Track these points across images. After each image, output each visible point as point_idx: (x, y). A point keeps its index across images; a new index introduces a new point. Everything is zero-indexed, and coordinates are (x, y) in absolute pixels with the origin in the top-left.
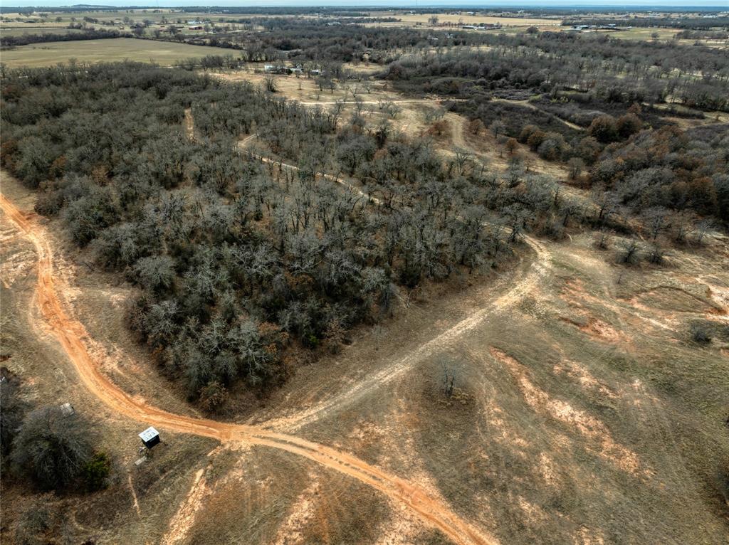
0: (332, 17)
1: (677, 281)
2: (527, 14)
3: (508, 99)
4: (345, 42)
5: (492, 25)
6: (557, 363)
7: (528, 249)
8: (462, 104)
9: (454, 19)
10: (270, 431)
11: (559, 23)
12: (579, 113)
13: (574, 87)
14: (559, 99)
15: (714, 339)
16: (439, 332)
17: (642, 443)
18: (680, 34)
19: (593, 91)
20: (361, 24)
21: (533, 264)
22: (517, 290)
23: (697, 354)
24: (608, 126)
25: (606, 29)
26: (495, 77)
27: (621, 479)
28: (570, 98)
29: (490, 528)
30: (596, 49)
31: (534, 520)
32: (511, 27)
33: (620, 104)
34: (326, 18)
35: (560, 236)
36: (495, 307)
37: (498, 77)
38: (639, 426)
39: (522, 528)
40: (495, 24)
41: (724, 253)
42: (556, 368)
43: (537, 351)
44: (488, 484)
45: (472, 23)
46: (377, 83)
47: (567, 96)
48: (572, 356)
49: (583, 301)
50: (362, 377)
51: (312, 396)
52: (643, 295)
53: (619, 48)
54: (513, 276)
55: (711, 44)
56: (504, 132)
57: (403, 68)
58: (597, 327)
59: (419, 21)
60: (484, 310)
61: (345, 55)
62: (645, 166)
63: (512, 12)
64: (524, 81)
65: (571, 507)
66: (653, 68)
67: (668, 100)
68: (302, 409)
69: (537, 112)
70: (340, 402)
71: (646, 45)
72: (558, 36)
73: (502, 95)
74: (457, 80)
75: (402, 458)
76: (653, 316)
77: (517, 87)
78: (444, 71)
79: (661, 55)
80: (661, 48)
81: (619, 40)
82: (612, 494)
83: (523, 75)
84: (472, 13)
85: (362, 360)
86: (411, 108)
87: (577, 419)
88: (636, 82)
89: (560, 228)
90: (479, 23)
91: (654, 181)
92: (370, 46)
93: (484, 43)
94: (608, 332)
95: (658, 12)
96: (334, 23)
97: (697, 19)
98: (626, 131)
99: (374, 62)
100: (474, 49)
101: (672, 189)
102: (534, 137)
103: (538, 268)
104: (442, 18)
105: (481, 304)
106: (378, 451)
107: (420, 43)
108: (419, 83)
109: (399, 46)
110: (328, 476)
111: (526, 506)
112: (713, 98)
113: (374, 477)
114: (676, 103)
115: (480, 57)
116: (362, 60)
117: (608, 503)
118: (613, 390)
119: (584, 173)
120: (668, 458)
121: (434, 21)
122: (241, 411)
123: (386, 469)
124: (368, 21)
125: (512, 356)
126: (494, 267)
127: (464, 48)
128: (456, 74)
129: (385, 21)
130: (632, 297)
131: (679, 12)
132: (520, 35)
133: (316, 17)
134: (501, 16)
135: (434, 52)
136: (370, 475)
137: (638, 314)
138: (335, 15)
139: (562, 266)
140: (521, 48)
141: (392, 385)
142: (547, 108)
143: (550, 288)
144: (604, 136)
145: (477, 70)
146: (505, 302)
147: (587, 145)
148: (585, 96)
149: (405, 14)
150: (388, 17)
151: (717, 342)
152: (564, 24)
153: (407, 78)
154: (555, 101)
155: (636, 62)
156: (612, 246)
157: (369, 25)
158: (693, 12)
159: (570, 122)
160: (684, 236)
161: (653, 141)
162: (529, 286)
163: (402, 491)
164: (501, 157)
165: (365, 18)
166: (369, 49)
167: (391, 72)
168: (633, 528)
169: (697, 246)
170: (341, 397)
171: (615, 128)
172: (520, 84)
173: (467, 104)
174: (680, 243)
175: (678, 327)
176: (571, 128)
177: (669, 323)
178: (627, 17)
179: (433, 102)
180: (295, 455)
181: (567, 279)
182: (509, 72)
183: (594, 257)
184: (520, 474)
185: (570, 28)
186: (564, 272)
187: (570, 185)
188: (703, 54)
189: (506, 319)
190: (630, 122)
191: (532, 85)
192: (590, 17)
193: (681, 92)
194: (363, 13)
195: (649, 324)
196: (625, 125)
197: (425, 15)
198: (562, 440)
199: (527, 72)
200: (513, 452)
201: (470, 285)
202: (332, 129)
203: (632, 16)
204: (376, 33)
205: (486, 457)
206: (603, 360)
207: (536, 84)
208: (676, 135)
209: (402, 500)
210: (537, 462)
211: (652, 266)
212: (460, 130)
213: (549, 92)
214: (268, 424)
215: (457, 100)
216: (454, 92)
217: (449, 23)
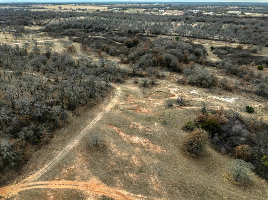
0: (15, 7)
1: (160, 89)
2: (95, 5)
3: (94, 36)
4: (23, 17)
5: (83, 9)
6: (130, 124)
7: (112, 88)
8: (78, 39)
9: (68, 7)
10: (26, 183)
11: (107, 8)
12: (120, 39)
13: (116, 30)
14: (112, 34)
15: (174, 105)
16: (88, 124)
17: (161, 142)
18: (145, 10)
19: (123, 31)
20: (29, 10)
21: (116, 93)
22: (112, 103)
23: (170, 110)
24: (130, 42)
25: (123, 9)
26: (88, 28)
27: (158, 156)
28: (116, 33)
29: (121, 187)
30: (121, 16)
31: (135, 179)
32: (90, 9)
33: (132, 34)
34: (12, 8)
35: (122, 81)
36: (106, 111)
37: (89, 28)
38: (159, 137)
39: (132, 183)
40: (84, 9)
41: (171, 78)
42: (131, 126)
43: (123, 122)
44: (117, 172)
45: (75, 8)
46: (42, 33)
47: (114, 33)
48: (135, 121)
49: (134, 101)
50: (61, 149)
51: (42, 163)
52: (151, 96)
53: (128, 16)
54: (109, 98)
55: (155, 14)
56: (96, 47)
57: (51, 27)
58: (140, 109)
59: (54, 8)
60: (102, 112)
61: (25, 23)
62: (144, 54)
63: (90, 4)
64: (99, 29)
65: (145, 170)
66: (139, 22)
67: (146, 32)
68: (38, 169)
69: (106, 39)
70: (54, 161)
71: (136, 14)
72: (107, 12)
73: (92, 34)
74: (74, 30)
75: (84, 174)
76: (156, 101)
77: (97, 31)
78: (68, 27)
79: (141, 17)
80: (140, 15)
81: (127, 13)
82: (156, 161)
83: (98, 27)
84: (74, 5)
85: (59, 143)
86: (58, 42)
87: (141, 141)
88: (135, 27)
89: (121, 78)
90: (78, 8)
91: (147, 58)
92: (35, 19)
93: (81, 16)
94: (144, 110)
95: (137, 4)
96: (17, 10)
97: (149, 6)
98: (135, 43)
99: (38, 25)
100: (78, 18)
101: (153, 60)
102: (106, 48)
103: (117, 93)
104: (63, 7)
105: (101, 110)
106: (75, 175)
107: (57, 17)
108: (59, 32)
109: (48, 18)
110: (56, 192)
111: (131, 175)
112: (158, 30)
113: (75, 185)
114: (148, 33)
115: (81, 21)
116: (33, 24)
117: (156, 165)
118: (149, 128)
119: (126, 59)
120: (169, 144)
121: (60, 8)
122: (9, 180)
123: (79, 180)
124: (32, 8)
125: (115, 126)
126: (102, 96)
127: (74, 18)
128: (73, 28)
129: (40, 8)
130: (148, 97)
131: (143, 4)
132: (94, 12)
133: (7, 7)
134: (86, 6)
135: (63, 20)
136: (73, 185)
137: (151, 102)
138: (16, 6)
139: (125, 91)
140: (95, 17)
141: (74, 149)
142: (108, 38)
143: (123, 99)
144: (129, 45)
145: (81, 26)
146: (109, 108)
147: (124, 49)
148: (120, 32)
149: (48, 5)
150: (40, 7)
151: (175, 105)
152: (108, 8)
153: (54, 31)
154: (111, 35)
155: (134, 20)
156: (139, 81)
157: (32, 10)
158: (147, 4)
159: (117, 42)
160: (159, 75)
161: (144, 45)
162: (116, 100)
163: (87, 186)
164: (96, 57)
165: (30, 7)
166: (35, 20)
167: (46, 29)
168: (164, 170)
169: (163, 77)
170: (54, 159)
171: (132, 42)
172: (97, 30)
173: (80, 38)
174: (158, 77)
175: (163, 103)
176: (118, 44)
177: (161, 103)
178: (128, 5)
179: (66, 39)
180: (40, 189)
181: (128, 95)
182: (93, 26)
183: (134, 86)
184: (127, 165)
185: (110, 10)
186: (126, 93)
187: (122, 63)
188: (153, 17)
189: (110, 113)
191: (102, 30)
192: (116, 6)
193: (149, 29)
194: (29, 5)
195: (155, 104)
196: (135, 41)
197: (56, 6)
198: (138, 149)
199: (99, 26)
200: (123, 158)
201: (95, 104)
202: (26, 54)
203: (130, 5)
204: (37, 13)
205: (114, 163)
206: (144, 119)
207: (103, 29)
208: (150, 43)
209: (88, 190)
210: (132, 159)
211: (152, 86)
212: (79, 48)
213: (108, 32)
214: (24, 180)
215: (76, 37)
216: (74, 35)
217: (66, 8)
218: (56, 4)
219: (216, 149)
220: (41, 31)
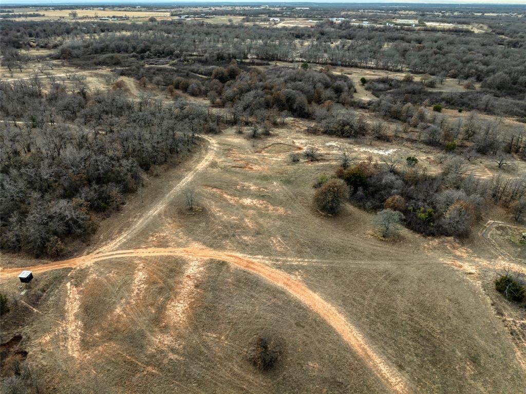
1: (279, 141)
2: (143, 9)
3: (156, 65)
5: (121, 17)
6: (238, 185)
7: (203, 140)
8: (127, 70)
9: (91, 13)
10: (100, 254)
11: (168, 14)
12: (203, 68)
13: (195, 54)
14: (188, 61)
15: (301, 160)
16: (173, 187)
17: (284, 203)
18: (244, 19)
19: (207, 55)
20: (10, 19)
21: (209, 147)
22: (206, 160)
23: (295, 167)
24: (223, 73)
25: (200, 17)
27: (280, 217)
28: (195, 60)
29: (234, 250)
30: (199, 30)
31: (250, 241)
32: (136, 18)
33: (224, 61)
35: (218, 131)
36: (198, 169)
37: (143, 51)
38: (281, 198)
39: (247, 245)
40: (124, 16)
41: (295, 126)
42: (238, 187)
43: (226, 182)
44: (226, 236)
45: (106, 16)
46: (55, 62)
47: (192, 60)
48: (243, 180)
49: (240, 157)
50: (141, 216)
51: (116, 232)
52: (266, 149)
53: (212, 29)
54: (201, 154)
55: (262, 25)
56: (163, 83)
57: (71, 50)
58: (251, 167)
59: (60, 15)
60: (192, 172)
61: (13, 43)
62: (249, 90)
63: (133, 7)
64: (162, 52)
65: (264, 232)
66: (236, 40)
67: (249, 56)
68: (114, 239)
69: (178, 70)
70: (134, 229)
71: (227, 27)
72: (172, 23)
73: (150, 62)
74: (116, 55)
75: (180, 240)
76: (273, 157)
77: (159, 57)
78: (103, 50)
79: (238, 31)
80: (236, 28)
81: (210, 24)
82: (278, 223)
83: (161, 49)
84: (102, 8)
85: (136, 209)
86: (91, 76)
87: (255, 203)
88: (229, 47)
89: (216, 127)
90: (111, 16)
91: (255, 97)
92: (31, 35)
93: (122, 30)
94: (256, 168)
95: (228, 6)
97: (250, 10)
98: (233, 75)
99: (42, 47)
100: (118, 34)
101: (265, 99)
102: (183, 84)
103: (212, 148)
104: (80, 13)
105: (190, 170)
106: (167, 242)
108: (88, 59)
110: (147, 260)
111: (246, 238)
112: (271, 53)
113: (170, 252)
114: (254, 58)
115: (122, 38)
116: (31, 46)
117: (278, 226)
118: (266, 188)
119: (218, 100)
120: (295, 205)
121: (75, 15)
122: (76, 251)
123: (175, 247)
125: (215, 187)
126: (189, 151)
127: (110, 34)
128: (113, 51)
129: (31, 16)
130: (261, 151)
131: (239, 6)
132: (145, 24)
134: (125, 11)
135: (88, 37)
136: (168, 252)
137: (266, 157)
139: (224, 144)
140: (151, 32)
141: (160, 215)
142: (182, 67)
143: (222, 155)
144: (223, 79)
145: (127, 48)
146: (202, 166)
147: (215, 84)
148: (203, 58)
149: (46, 10)
150: (32, 13)
151: (302, 160)
152: (172, 15)
153: (78, 57)
154: (186, 63)
155: (226, 36)
156: (245, 131)
157: (18, 20)
158: (247, 6)
159: (200, 74)
160: (276, 121)
161: (248, 77)
162: (211, 157)
163: (187, 252)
164: (167, 98)
165: (11, 14)
166: (32, 38)
167: (62, 54)
168: (290, 231)
169: (283, 125)
170: (134, 227)
171: (226, 74)
172: (160, 54)
173: (130, 70)
174: (276, 125)
175: (284, 159)
176: (201, 77)
177: (282, 157)
178: (210, 9)
179: (106, 71)
180: (122, 257)
181: (229, 150)
182: (150, 47)
183: (238, 138)
184: (238, 228)
185: (176, 18)
186: (226, 147)
187: (213, 107)
188: (260, 30)
189: (206, 173)
190: (233, 70)
191: (168, 55)
192: (188, 10)
193: (255, 51)
195: (273, 160)
196: (231, 72)
197: (64, 10)
198: (251, 212)
199: (163, 47)
200: (232, 222)
201: (180, 162)
203: (213, 9)
205: (221, 227)
206: (257, 178)
207: (170, 54)
208: (259, 74)
209: (189, 255)
210: (244, 222)
211: (265, 137)
212: (133, 86)
213: (180, 57)
214: (97, 251)
215: (122, 68)
216: (117, 63)
217: (87, 16)
218: (63, 7)
219: (360, 207)
220: (52, 58)
